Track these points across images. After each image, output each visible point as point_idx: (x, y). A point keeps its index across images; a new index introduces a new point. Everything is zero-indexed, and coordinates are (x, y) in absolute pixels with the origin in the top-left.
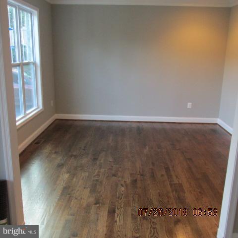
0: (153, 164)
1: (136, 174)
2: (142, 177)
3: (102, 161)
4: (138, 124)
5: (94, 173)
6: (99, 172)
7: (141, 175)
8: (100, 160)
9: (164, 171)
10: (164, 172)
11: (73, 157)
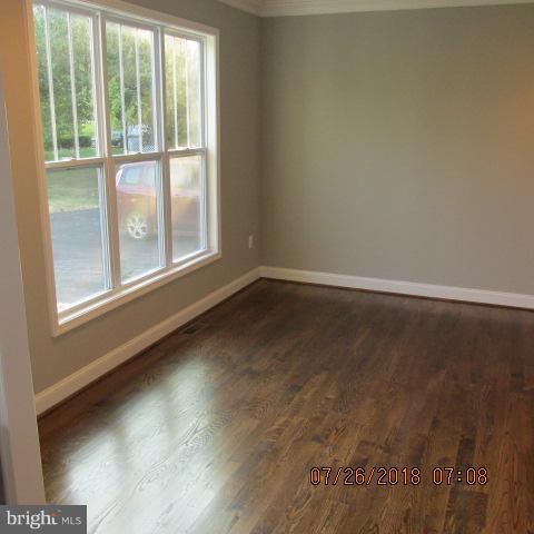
0: (435, 424)
1: (374, 444)
2: (387, 455)
3: (307, 397)
4: (450, 307)
5: (273, 425)
6: (286, 423)
7: (387, 450)
8: (306, 393)
9: (456, 451)
10: (452, 454)
11: (247, 376)
